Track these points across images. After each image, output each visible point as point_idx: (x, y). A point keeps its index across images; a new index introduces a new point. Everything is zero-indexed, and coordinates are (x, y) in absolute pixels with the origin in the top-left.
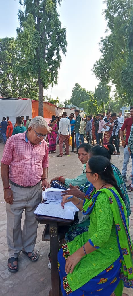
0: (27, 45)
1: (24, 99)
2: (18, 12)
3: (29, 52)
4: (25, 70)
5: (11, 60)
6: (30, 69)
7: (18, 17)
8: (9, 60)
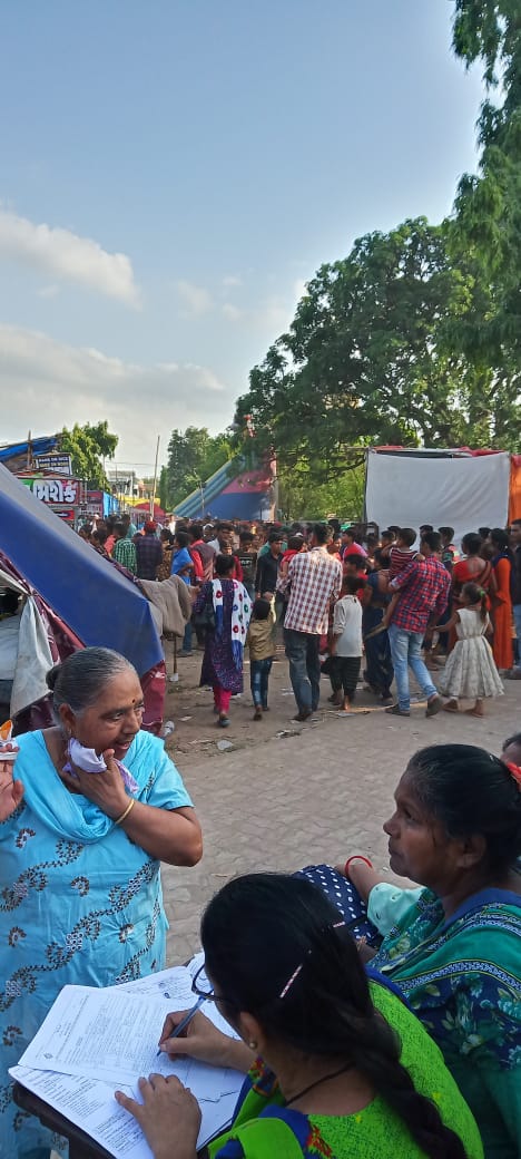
0: (490, 236)
1: (479, 454)
2: (478, 114)
3: (495, 264)
4: (483, 336)
5: (468, 300)
6: (507, 330)
7: (476, 132)
8: (463, 301)
